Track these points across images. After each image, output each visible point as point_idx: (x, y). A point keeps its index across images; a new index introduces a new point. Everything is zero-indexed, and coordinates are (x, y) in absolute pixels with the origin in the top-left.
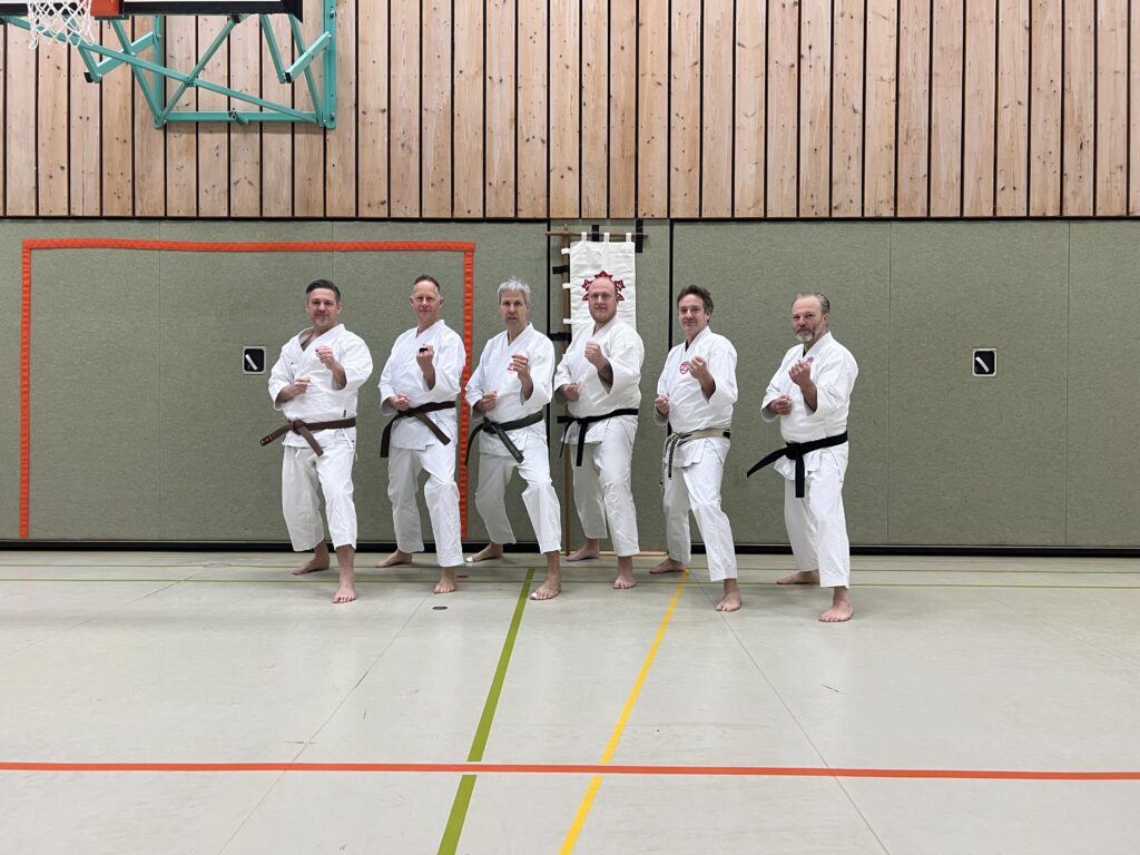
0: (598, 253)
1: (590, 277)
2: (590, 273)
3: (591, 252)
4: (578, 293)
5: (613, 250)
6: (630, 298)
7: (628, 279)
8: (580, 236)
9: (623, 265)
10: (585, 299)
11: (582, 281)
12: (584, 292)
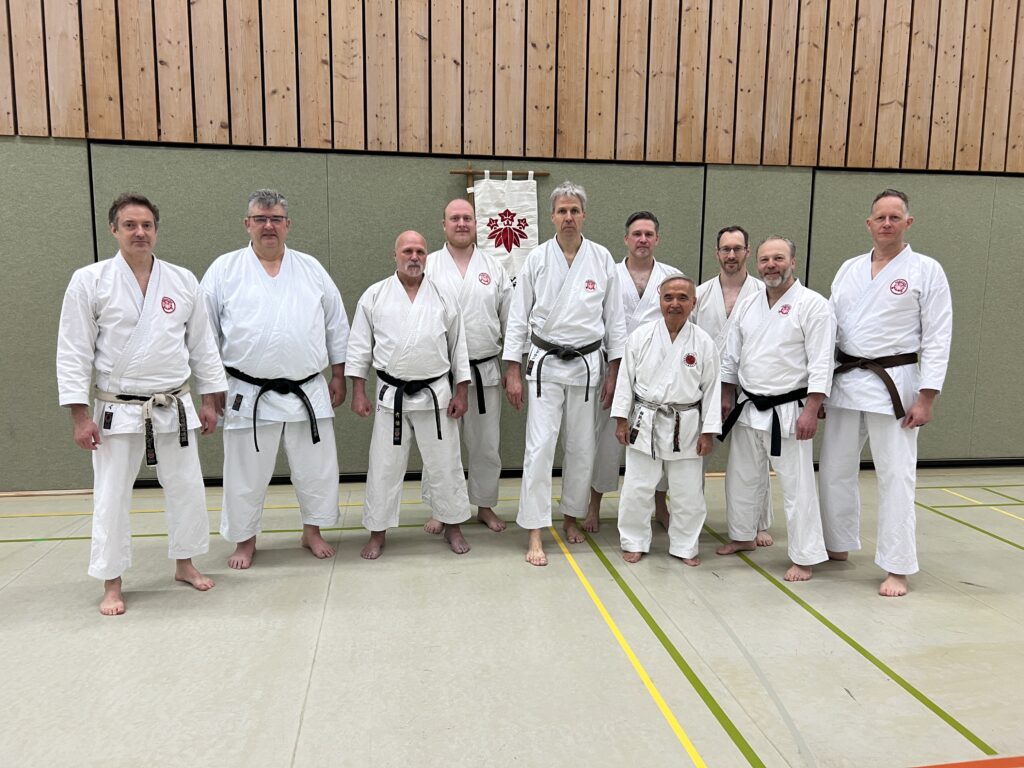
0: (502, 192)
1: (494, 215)
2: (495, 211)
3: (495, 191)
4: (484, 231)
5: (517, 188)
6: (533, 236)
7: (531, 217)
8: (483, 173)
9: (526, 203)
10: (491, 237)
11: (487, 220)
12: (490, 230)
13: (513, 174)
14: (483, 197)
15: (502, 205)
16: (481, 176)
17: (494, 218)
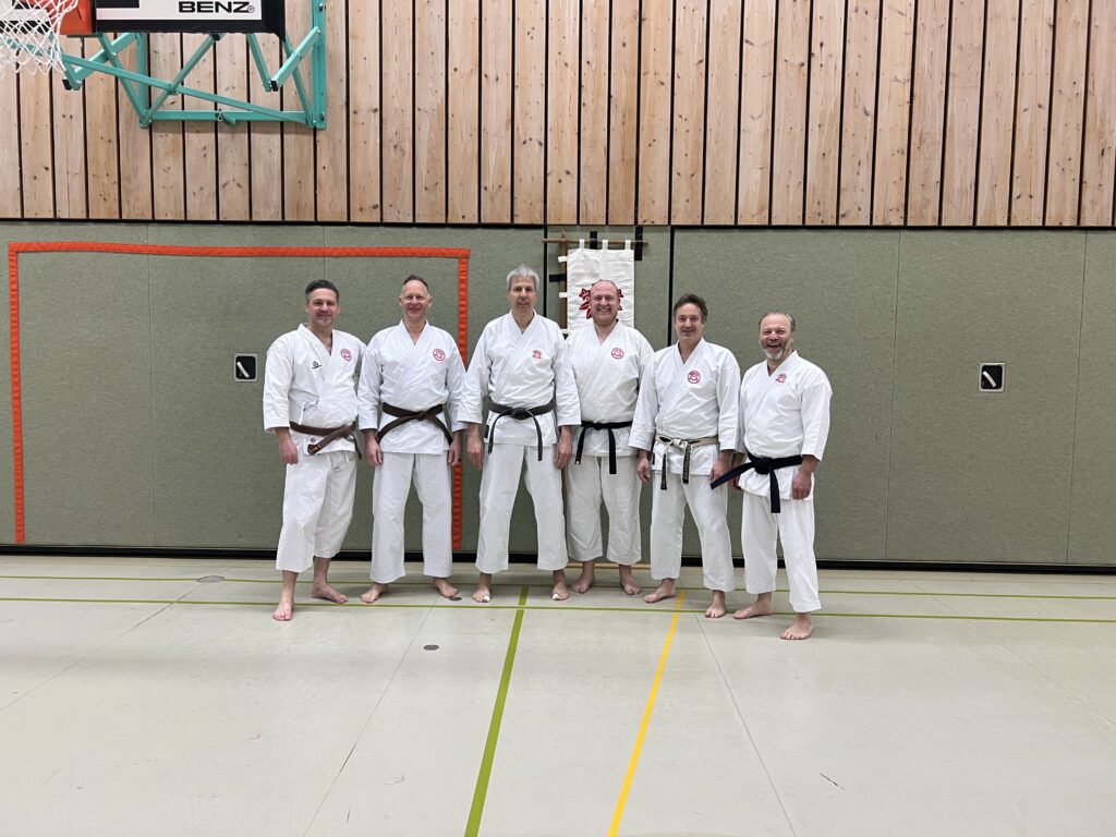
0: (596, 261)
3: (589, 260)
4: (575, 302)
5: (612, 257)
6: (628, 307)
7: (626, 287)
8: (578, 243)
9: (622, 273)
10: (583, 307)
11: (579, 290)
12: (582, 301)
13: (609, 243)
14: (577, 267)
15: (596, 275)
16: (577, 245)
17: (587, 289)
